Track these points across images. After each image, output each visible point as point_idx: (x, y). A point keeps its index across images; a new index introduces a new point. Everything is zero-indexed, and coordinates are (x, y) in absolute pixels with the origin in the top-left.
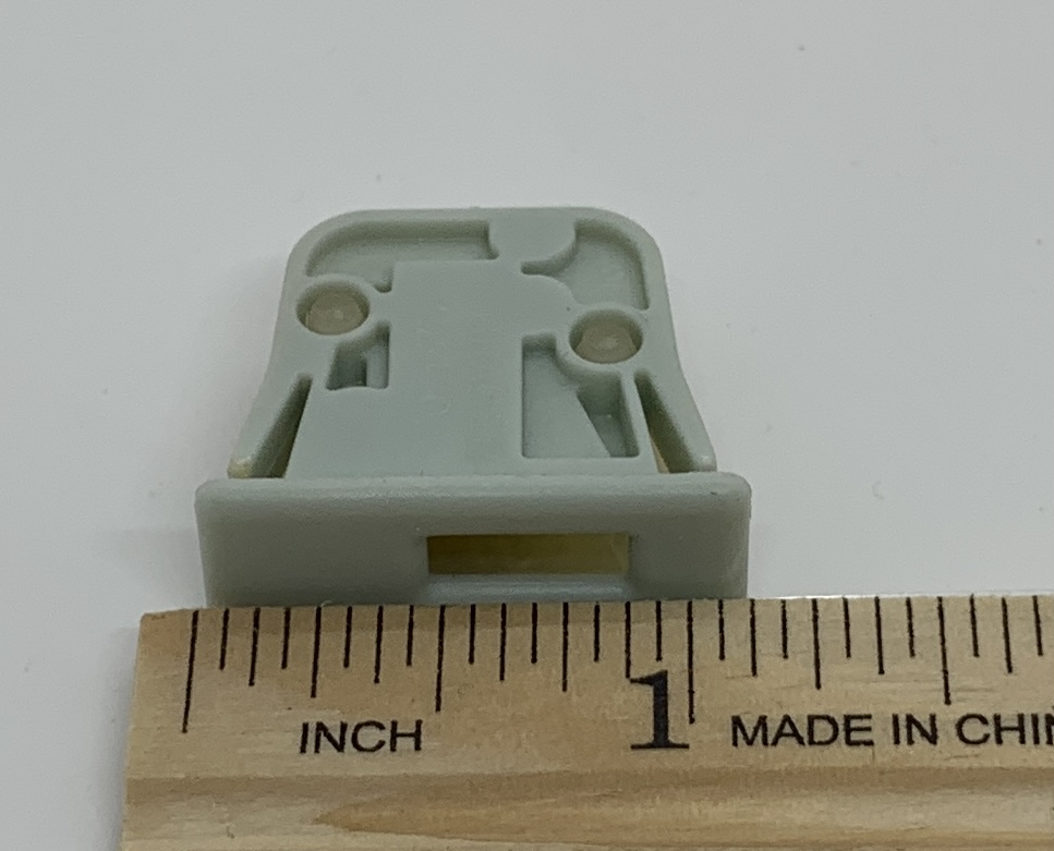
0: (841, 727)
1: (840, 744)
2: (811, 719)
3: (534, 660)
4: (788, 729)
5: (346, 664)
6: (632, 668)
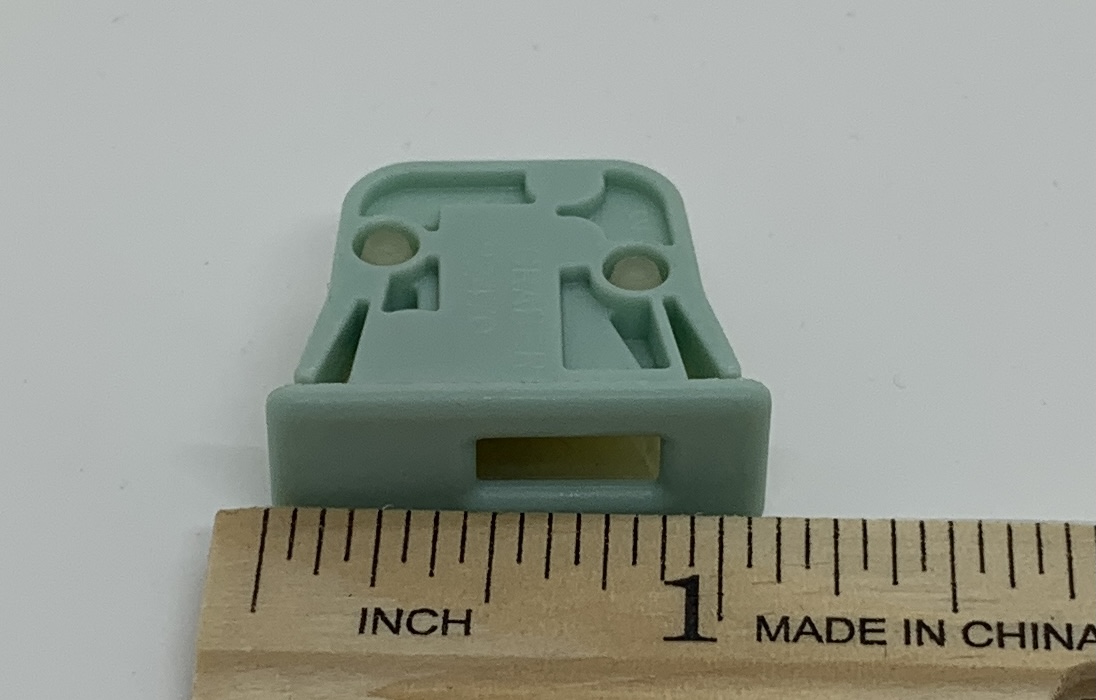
0: (857, 629)
2: (830, 621)
3: (577, 562)
4: (808, 628)
5: (404, 559)
6: (666, 572)
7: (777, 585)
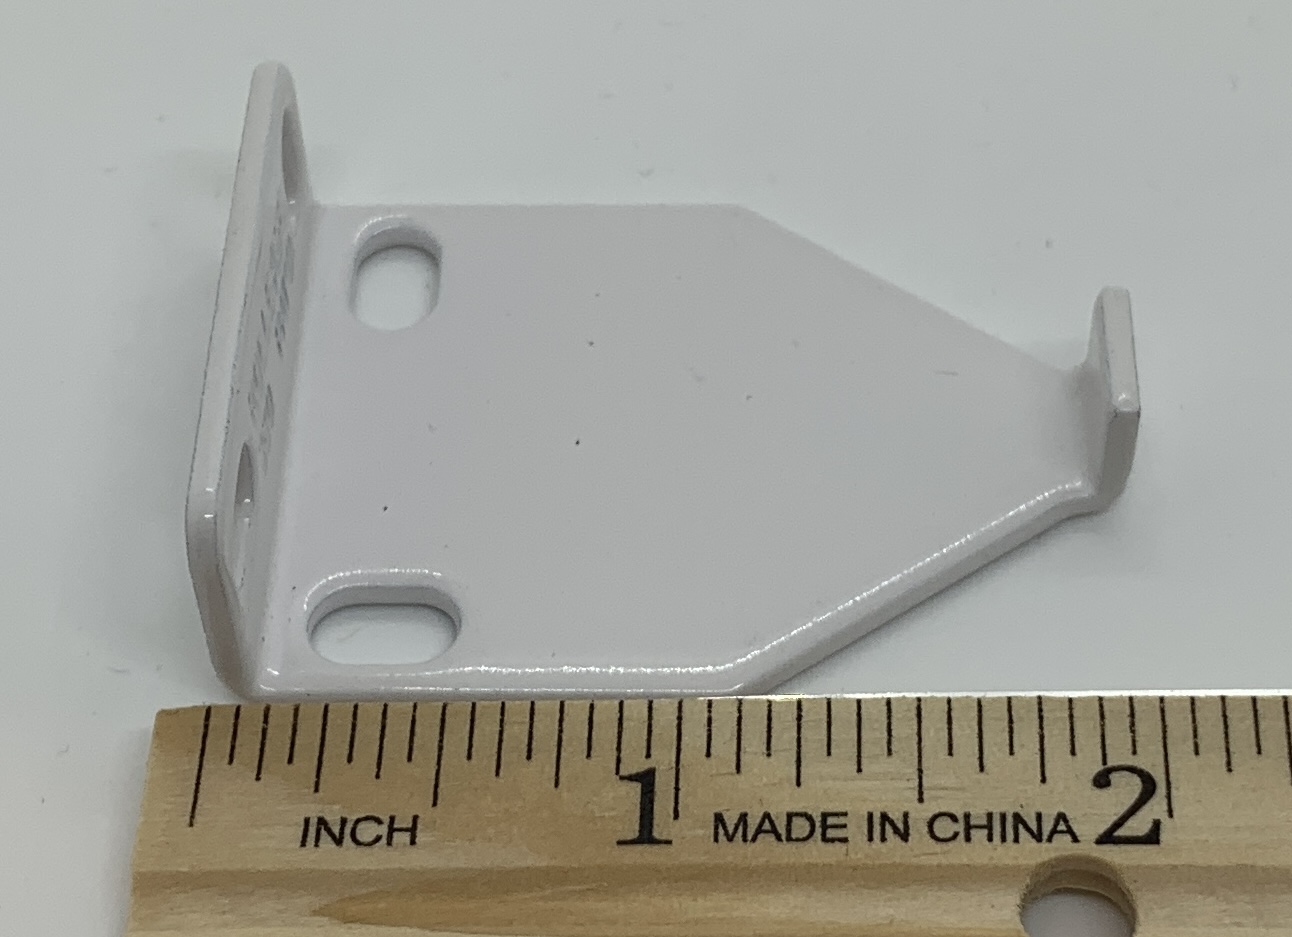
0: (818, 825)
1: (816, 841)
2: (790, 816)
3: (529, 757)
4: (767, 826)
5: (350, 759)
6: (621, 766)
7: (737, 776)
